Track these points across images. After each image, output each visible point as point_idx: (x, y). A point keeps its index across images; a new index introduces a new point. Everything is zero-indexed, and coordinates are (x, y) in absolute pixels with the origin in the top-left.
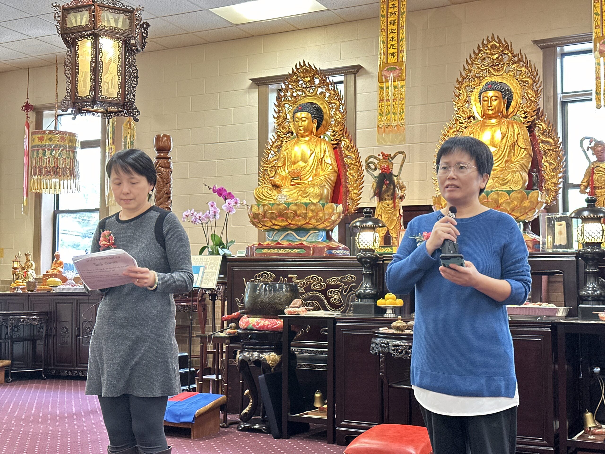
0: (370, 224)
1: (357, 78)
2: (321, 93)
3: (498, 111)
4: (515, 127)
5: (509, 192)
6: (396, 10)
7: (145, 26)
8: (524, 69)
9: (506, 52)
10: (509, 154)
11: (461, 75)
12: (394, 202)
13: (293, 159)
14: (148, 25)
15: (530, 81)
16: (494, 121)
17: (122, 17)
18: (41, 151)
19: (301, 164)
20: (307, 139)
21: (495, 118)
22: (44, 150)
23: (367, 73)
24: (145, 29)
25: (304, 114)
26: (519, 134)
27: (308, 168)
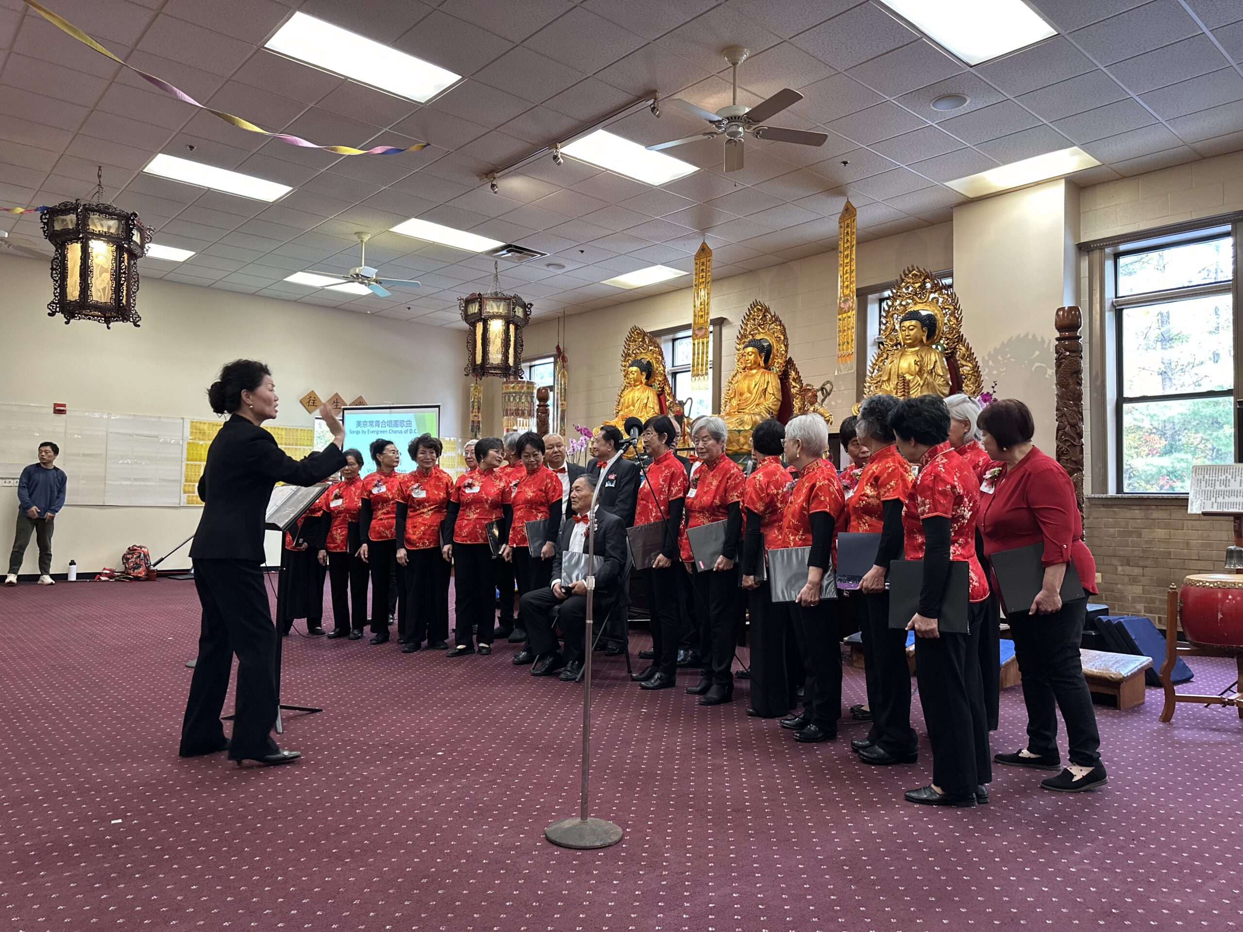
1: (723, 328)
2: (651, 350)
3: (755, 363)
4: (766, 374)
5: (739, 431)
6: (704, 279)
7: (529, 306)
8: (779, 327)
9: (767, 314)
10: (760, 398)
11: (740, 333)
12: (684, 438)
13: (626, 405)
14: (531, 305)
15: (782, 338)
16: (754, 371)
17: (503, 303)
18: (507, 397)
19: (632, 408)
20: (639, 387)
21: (755, 368)
22: (509, 396)
23: (729, 323)
24: (529, 309)
25: (634, 369)
26: (768, 382)
27: (635, 411)
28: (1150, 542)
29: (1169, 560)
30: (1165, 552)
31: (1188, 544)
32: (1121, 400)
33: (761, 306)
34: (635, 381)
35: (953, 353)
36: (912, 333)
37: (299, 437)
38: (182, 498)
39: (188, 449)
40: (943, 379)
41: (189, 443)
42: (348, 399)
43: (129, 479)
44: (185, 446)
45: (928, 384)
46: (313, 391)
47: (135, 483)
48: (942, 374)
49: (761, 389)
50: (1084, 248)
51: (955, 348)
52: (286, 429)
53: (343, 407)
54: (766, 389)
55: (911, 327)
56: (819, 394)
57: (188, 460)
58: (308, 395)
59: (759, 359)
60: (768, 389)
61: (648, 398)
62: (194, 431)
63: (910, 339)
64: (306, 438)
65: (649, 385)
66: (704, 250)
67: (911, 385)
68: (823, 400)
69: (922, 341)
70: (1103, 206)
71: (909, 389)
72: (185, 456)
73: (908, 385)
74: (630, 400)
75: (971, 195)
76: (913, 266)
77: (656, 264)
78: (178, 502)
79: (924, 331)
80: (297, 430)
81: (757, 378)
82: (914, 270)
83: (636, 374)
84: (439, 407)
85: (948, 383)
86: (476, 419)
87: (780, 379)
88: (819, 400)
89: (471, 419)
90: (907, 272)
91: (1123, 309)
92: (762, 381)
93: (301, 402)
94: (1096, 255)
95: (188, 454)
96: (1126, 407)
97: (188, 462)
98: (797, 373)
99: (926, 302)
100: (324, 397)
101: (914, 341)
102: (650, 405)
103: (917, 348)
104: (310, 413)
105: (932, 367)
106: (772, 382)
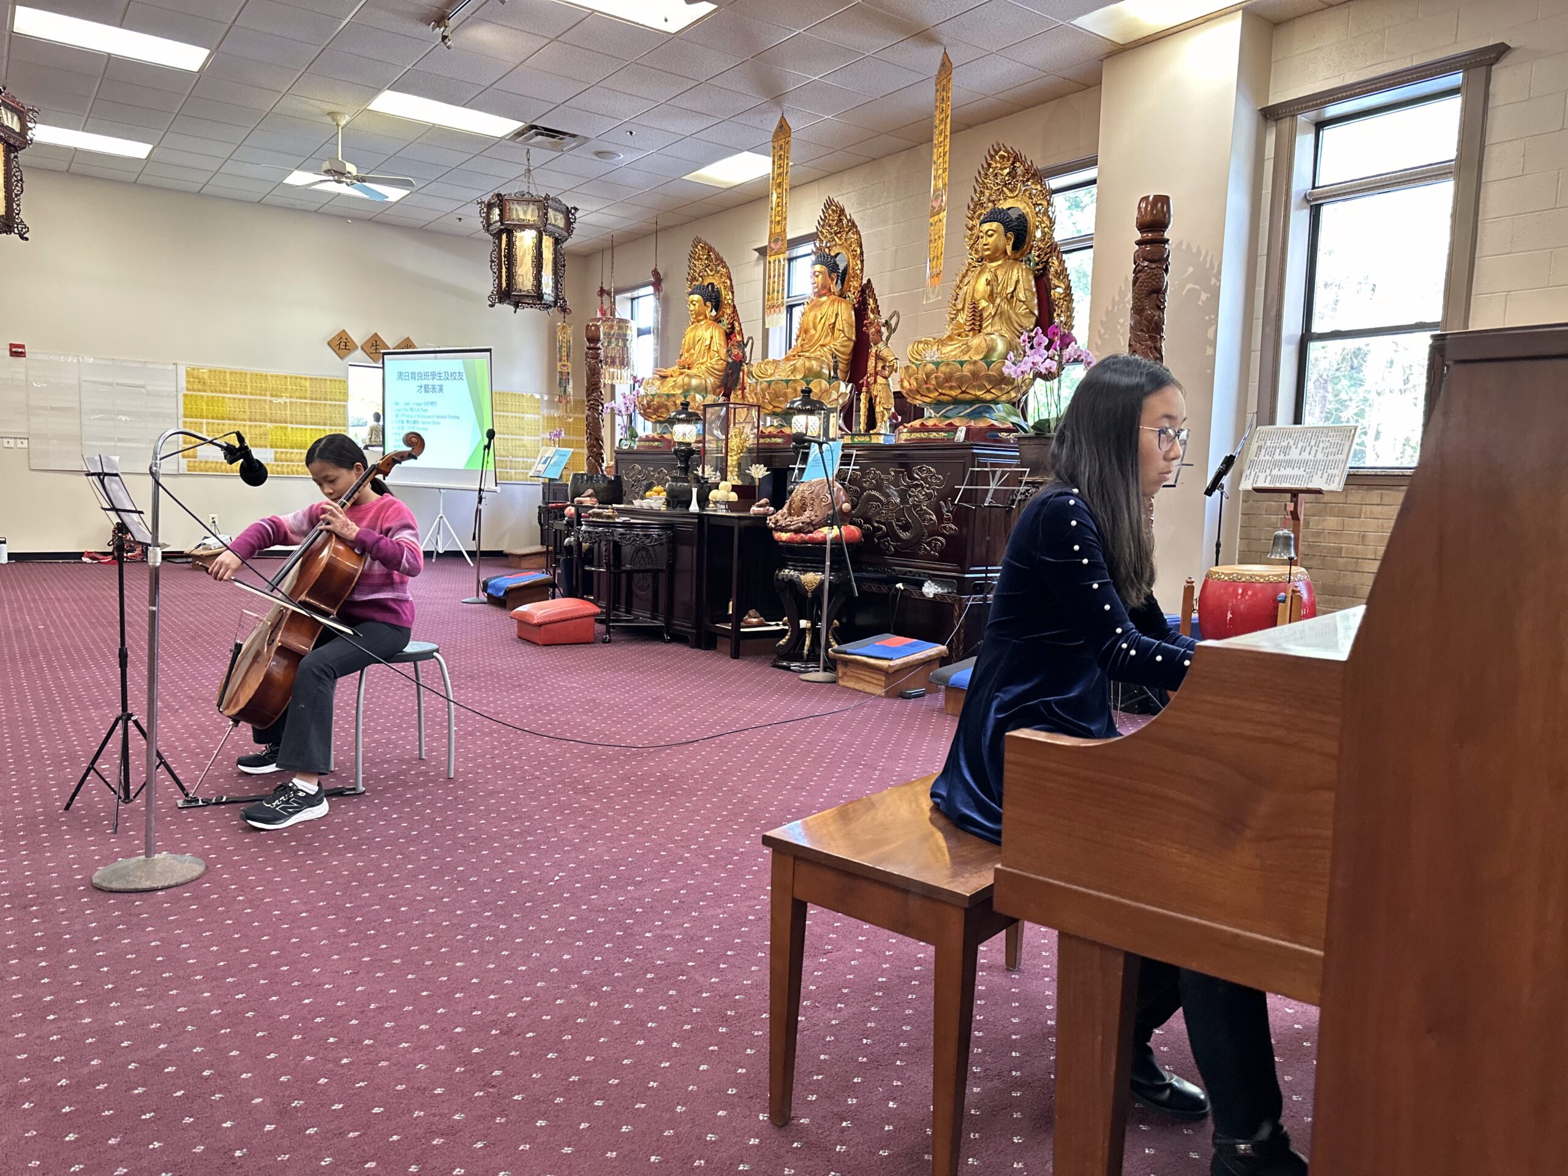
0: (683, 416)
2: (718, 272)
3: (824, 287)
4: (838, 303)
7: (573, 211)
8: (855, 237)
9: (843, 218)
13: (686, 347)
14: (576, 209)
15: (859, 252)
16: (824, 299)
17: (531, 207)
20: (702, 323)
21: (824, 295)
24: (573, 215)
25: (696, 297)
26: (839, 314)
28: (1318, 534)
29: (1340, 560)
30: (1335, 548)
31: (1364, 537)
32: (1307, 337)
33: (837, 207)
34: (698, 314)
35: (1046, 269)
36: (991, 240)
37: (328, 390)
38: (181, 465)
39: (185, 403)
40: (1025, 307)
41: (185, 396)
42: (391, 341)
43: (112, 439)
44: (181, 398)
45: (1001, 314)
46: (344, 330)
47: (119, 444)
48: (1024, 299)
49: (827, 324)
50: (1270, 115)
51: (1047, 262)
52: (311, 379)
53: (382, 351)
54: (835, 323)
55: (990, 233)
56: (884, 329)
57: (185, 416)
58: (338, 335)
59: (830, 281)
60: (837, 324)
61: (712, 338)
62: (192, 380)
63: (988, 249)
64: (338, 391)
65: (717, 320)
66: (783, 128)
67: (985, 315)
68: (888, 339)
69: (1005, 252)
70: (1300, 51)
71: (981, 321)
72: (181, 411)
73: (981, 315)
74: (691, 342)
75: (1121, 41)
76: (998, 144)
77: (742, 151)
78: (176, 468)
79: (1008, 239)
80: (326, 380)
81: (825, 307)
82: (1000, 150)
83: (697, 305)
84: (489, 350)
85: (1032, 313)
86: (565, 370)
87: (855, 309)
88: (884, 338)
89: (559, 370)
90: (993, 153)
91: (1322, 204)
92: (831, 309)
93: (329, 344)
94: (1286, 124)
95: (185, 408)
96: (1314, 348)
97: (186, 419)
98: (876, 301)
99: (1017, 196)
100: (358, 336)
101: (994, 253)
102: (714, 347)
103: (1000, 262)
104: (341, 358)
105: (1012, 289)
106: (845, 314)
